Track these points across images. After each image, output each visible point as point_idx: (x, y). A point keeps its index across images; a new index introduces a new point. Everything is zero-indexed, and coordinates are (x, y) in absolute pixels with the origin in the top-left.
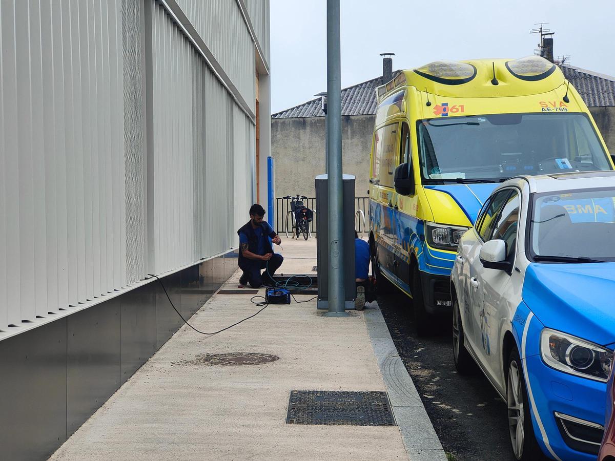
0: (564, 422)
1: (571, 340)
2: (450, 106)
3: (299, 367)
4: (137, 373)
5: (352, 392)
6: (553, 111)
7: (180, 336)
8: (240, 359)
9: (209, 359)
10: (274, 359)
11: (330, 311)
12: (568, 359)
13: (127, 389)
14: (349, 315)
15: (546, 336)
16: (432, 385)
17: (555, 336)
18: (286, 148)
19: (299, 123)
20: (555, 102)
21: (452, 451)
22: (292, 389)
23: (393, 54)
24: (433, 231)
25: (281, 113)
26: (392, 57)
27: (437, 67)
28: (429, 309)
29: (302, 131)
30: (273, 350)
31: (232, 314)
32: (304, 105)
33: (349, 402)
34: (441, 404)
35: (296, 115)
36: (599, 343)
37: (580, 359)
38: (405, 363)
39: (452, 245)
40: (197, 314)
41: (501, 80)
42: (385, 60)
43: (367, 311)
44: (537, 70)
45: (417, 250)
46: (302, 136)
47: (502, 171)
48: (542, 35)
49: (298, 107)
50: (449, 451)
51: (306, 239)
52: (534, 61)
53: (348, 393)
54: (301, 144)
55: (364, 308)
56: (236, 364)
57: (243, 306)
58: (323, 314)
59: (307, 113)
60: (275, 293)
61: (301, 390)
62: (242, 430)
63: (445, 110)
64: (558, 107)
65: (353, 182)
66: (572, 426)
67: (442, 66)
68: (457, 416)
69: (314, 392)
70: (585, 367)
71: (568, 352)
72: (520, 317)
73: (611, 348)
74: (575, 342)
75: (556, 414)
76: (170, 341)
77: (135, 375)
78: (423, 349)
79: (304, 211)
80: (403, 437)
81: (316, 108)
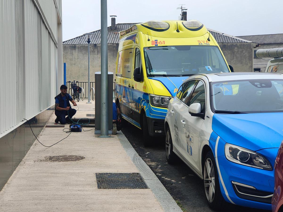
0: (236, 186)
1: (239, 149)
2: (159, 41)
3: (95, 162)
4: (19, 166)
5: (124, 173)
6: (204, 45)
7: (34, 148)
8: (66, 159)
9: (51, 159)
10: (82, 158)
11: (101, 135)
12: (238, 158)
13: (16, 174)
14: (110, 137)
15: (227, 147)
16: (158, 169)
17: (231, 147)
18: (66, 59)
19: (73, 47)
20: (204, 41)
21: (177, 199)
22: (96, 173)
23: (116, 16)
24: (153, 98)
26: (115, 17)
27: (152, 23)
28: (151, 134)
29: (74, 51)
30: (81, 154)
31: (56, 137)
32: (74, 39)
33: (124, 178)
34: (166, 178)
35: (71, 43)
36: (253, 150)
37: (244, 157)
38: (142, 159)
39: (162, 105)
40: (39, 137)
41: (180, 30)
42: (112, 19)
43: (118, 135)
44: (196, 26)
45: (145, 107)
46: (74, 53)
47: (183, 71)
48: (182, 10)
49: (72, 40)
50: (176, 200)
51: (78, 101)
52: (194, 22)
53: (122, 174)
54: (74, 57)
55: (116, 134)
56: (65, 161)
57: (59, 133)
58: (98, 137)
59: (76, 42)
60: (74, 127)
61: (100, 173)
62: (79, 192)
63: (156, 43)
64: (206, 43)
65: (112, 75)
66: (240, 188)
67: (154, 23)
68: (174, 183)
69: (106, 174)
70: (246, 160)
71: (238, 154)
72: (213, 138)
73: (258, 152)
74: (241, 150)
75: (233, 182)
76: (30, 150)
77: (18, 167)
78: (149, 152)
79: (77, 88)
80: (154, 194)
81: (80, 40)
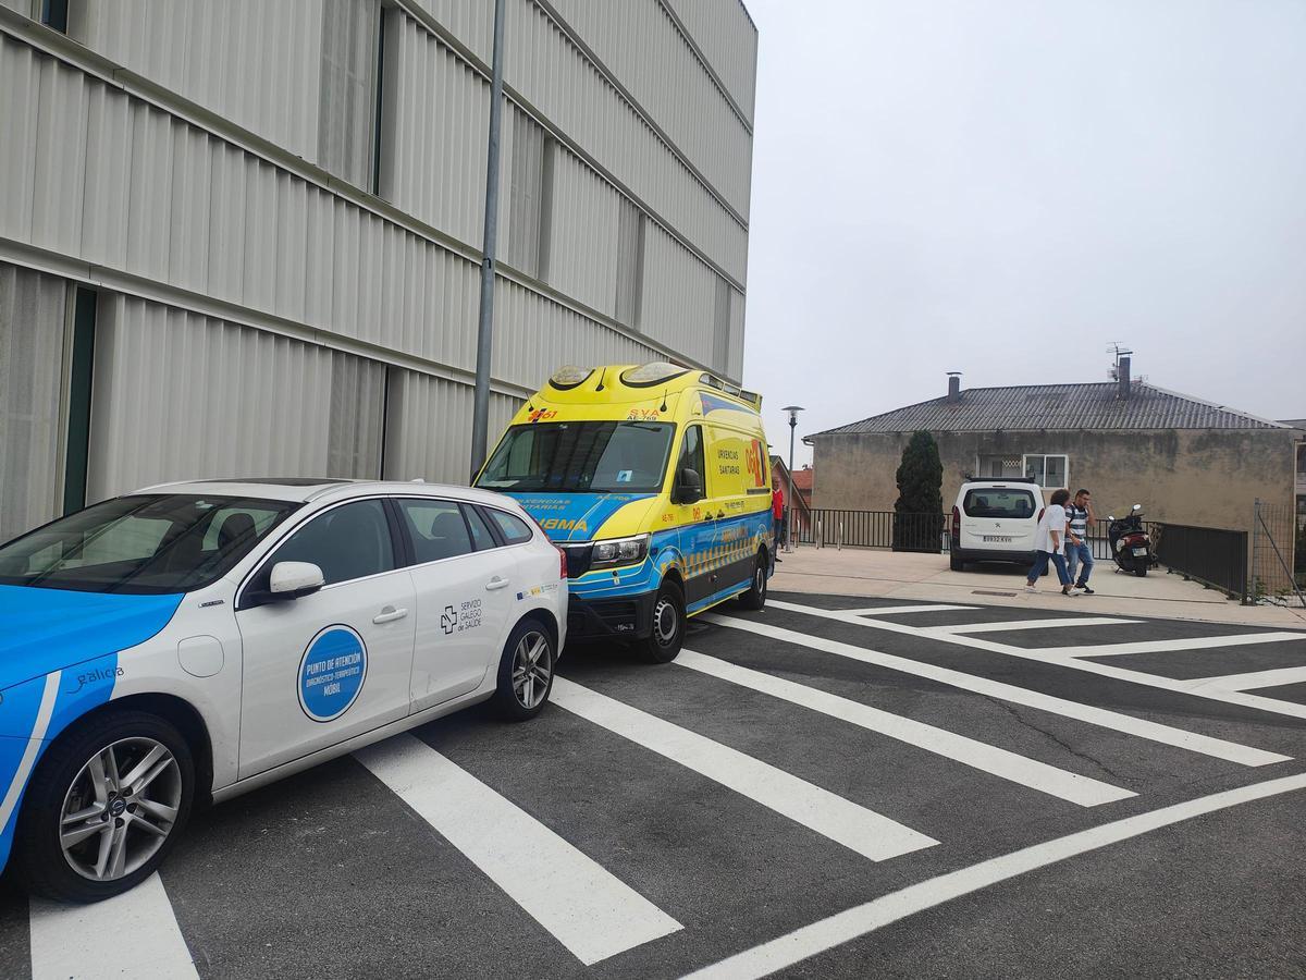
6: (639, 420)
19: (852, 438)
23: (961, 373)
25: (839, 429)
26: (959, 376)
29: (855, 446)
42: (951, 379)
46: (855, 450)
48: (1119, 354)
63: (539, 415)
64: (647, 416)
